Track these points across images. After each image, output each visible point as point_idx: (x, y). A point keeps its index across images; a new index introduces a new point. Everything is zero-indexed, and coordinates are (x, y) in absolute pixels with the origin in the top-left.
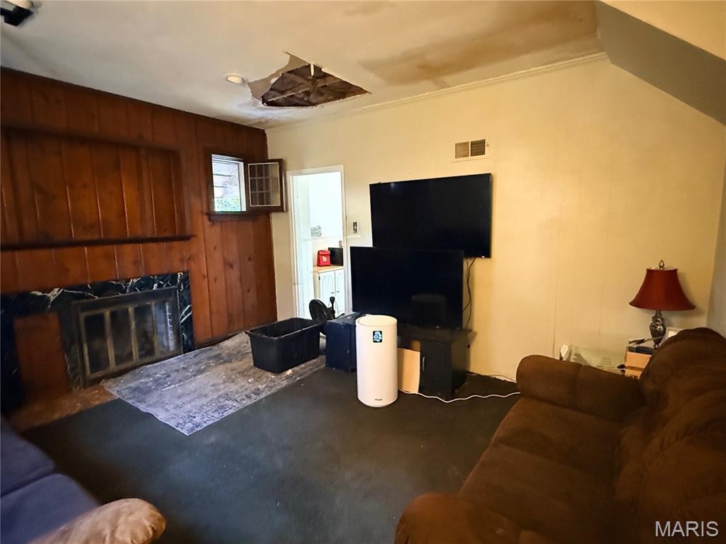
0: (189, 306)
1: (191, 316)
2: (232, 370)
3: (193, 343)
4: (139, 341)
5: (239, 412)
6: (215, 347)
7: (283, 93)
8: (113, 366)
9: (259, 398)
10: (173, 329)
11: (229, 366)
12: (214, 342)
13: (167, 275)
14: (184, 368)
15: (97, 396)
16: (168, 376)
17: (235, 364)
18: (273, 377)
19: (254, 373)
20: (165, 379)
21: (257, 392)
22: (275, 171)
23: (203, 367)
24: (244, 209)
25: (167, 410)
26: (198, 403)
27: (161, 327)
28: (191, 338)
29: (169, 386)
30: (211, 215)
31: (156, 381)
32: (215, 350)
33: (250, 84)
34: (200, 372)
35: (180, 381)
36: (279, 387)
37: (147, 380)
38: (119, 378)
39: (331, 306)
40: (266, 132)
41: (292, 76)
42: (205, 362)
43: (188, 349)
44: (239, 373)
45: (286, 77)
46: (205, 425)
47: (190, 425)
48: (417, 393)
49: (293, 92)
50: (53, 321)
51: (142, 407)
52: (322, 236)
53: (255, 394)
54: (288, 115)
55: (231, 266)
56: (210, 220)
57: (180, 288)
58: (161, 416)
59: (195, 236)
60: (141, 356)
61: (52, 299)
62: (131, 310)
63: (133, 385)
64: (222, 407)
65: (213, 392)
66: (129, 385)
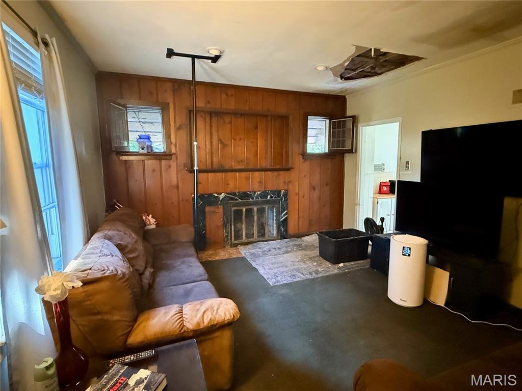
0: (286, 211)
1: (287, 217)
2: (306, 255)
3: (286, 234)
4: (258, 228)
5: (303, 281)
6: (299, 239)
7: (354, 70)
8: (244, 239)
9: (317, 276)
10: (276, 223)
11: (304, 252)
12: (299, 236)
13: (276, 191)
14: (279, 248)
15: (235, 253)
16: (270, 251)
17: (308, 253)
18: (330, 265)
19: (318, 260)
20: (268, 251)
21: (317, 272)
22: (349, 124)
23: (289, 250)
24: (327, 151)
25: (265, 269)
26: (281, 269)
27: (270, 222)
28: (286, 231)
29: (269, 256)
30: (304, 154)
31: (264, 252)
32: (298, 241)
33: (331, 69)
34: (287, 252)
35: (275, 255)
36: (332, 273)
37: (259, 250)
38: (247, 246)
39: (381, 224)
40: (347, 97)
41: (360, 58)
42: (292, 247)
43: (283, 237)
44: (310, 258)
45: (355, 60)
46: (282, 283)
47: (274, 280)
48: (443, 306)
49: (362, 68)
50: (220, 209)
51: (254, 264)
52: (385, 171)
53: (316, 273)
54: (361, 84)
55: (314, 189)
56: (303, 158)
57: (282, 200)
58: (261, 272)
59: (293, 168)
60: (258, 237)
61: (221, 198)
62: (255, 209)
63: (252, 251)
64: (293, 276)
65: (291, 265)
66: (250, 251)
